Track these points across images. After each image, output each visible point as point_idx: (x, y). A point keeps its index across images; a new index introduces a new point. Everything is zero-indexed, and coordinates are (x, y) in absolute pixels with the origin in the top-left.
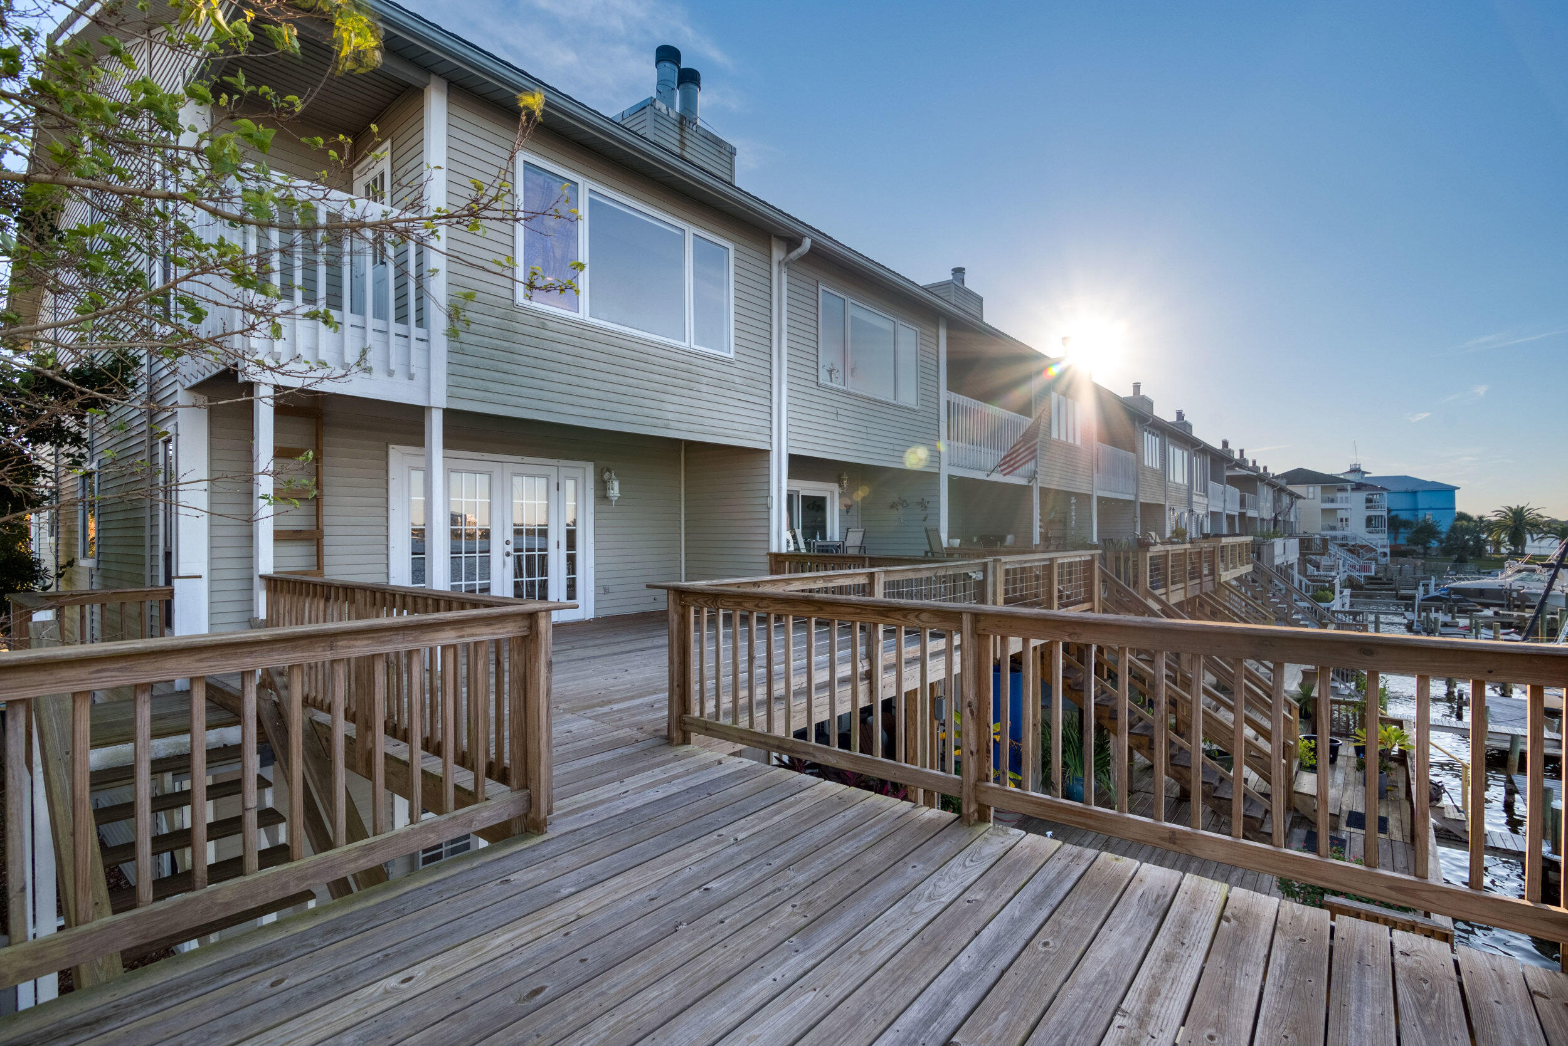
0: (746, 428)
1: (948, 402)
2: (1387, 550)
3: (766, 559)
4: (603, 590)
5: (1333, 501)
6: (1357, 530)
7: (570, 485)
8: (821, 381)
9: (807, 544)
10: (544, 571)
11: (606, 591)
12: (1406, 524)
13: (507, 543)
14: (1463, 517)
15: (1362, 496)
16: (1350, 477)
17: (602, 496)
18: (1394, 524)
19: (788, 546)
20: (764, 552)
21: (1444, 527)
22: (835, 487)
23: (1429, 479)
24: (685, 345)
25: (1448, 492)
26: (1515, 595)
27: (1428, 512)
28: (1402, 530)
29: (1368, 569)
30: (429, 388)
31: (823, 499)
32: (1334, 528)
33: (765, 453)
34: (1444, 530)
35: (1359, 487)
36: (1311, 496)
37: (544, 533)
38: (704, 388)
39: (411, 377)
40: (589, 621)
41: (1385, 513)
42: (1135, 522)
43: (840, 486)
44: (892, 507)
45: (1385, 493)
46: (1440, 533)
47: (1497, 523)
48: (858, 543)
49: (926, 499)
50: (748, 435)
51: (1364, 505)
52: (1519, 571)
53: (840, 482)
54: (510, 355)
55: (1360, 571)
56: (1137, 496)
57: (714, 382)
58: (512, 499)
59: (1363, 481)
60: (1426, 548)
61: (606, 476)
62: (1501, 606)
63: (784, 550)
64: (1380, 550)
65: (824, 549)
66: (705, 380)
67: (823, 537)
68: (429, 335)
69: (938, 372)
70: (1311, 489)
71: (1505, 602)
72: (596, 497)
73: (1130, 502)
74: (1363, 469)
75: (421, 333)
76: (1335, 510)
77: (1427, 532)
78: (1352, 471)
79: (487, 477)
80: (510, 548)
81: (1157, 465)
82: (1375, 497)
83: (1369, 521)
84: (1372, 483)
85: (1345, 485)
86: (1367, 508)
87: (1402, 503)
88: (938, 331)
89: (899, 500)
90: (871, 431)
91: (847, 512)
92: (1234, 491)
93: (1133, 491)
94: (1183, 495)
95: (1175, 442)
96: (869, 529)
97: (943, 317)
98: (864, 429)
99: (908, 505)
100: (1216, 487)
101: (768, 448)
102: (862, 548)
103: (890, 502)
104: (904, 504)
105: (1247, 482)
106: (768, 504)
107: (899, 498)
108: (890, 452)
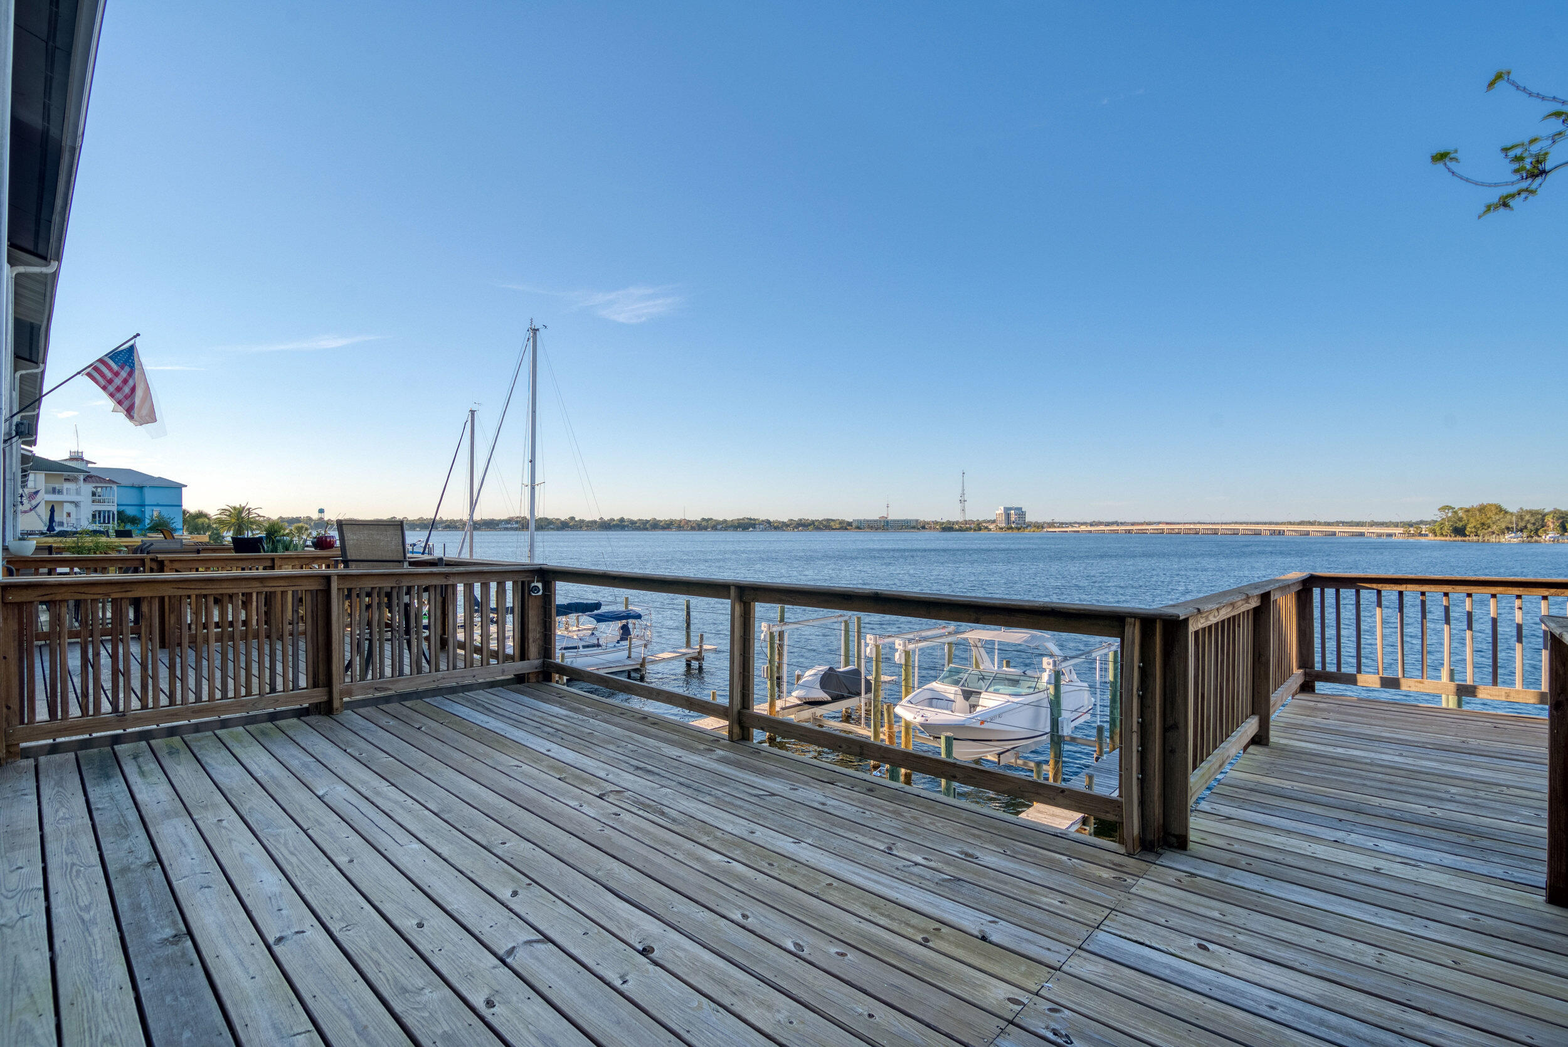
5: (60, 492)
12: (132, 520)
14: (190, 514)
15: (87, 488)
16: (72, 465)
18: (123, 521)
21: (179, 524)
23: (155, 474)
25: (178, 488)
27: (155, 508)
28: (129, 526)
35: (89, 477)
41: (112, 507)
45: (115, 487)
46: (175, 530)
47: (222, 523)
51: (90, 498)
59: (88, 472)
74: (86, 457)
78: (71, 459)
82: (99, 490)
83: (94, 516)
84: (95, 474)
85: (76, 474)
86: (93, 501)
87: (131, 497)
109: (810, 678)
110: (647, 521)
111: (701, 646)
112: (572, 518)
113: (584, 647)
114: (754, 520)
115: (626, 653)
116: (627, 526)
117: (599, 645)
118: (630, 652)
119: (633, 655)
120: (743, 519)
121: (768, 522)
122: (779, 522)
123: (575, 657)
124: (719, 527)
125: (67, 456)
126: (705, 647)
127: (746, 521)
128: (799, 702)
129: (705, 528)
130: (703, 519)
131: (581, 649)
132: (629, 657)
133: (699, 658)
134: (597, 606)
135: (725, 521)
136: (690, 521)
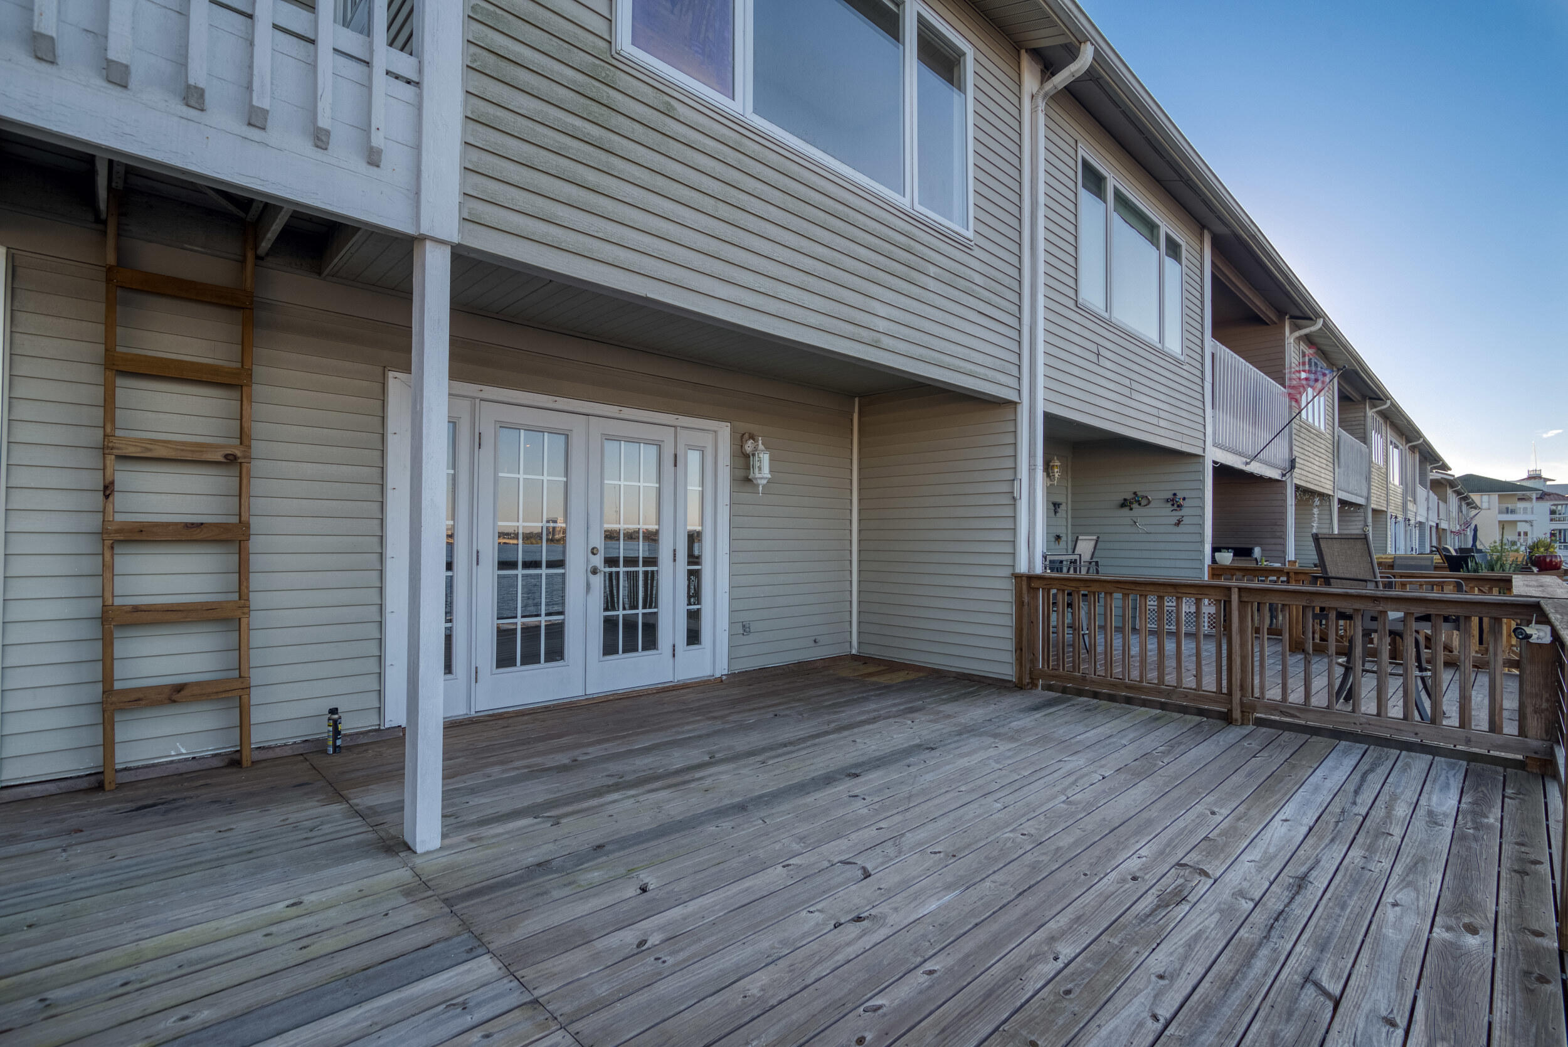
0: (989, 361)
1: (1213, 355)
3: (1010, 584)
4: (742, 629)
5: (1513, 512)
7: (693, 459)
8: (1080, 300)
10: (651, 600)
11: (746, 629)
13: (594, 552)
15: (1547, 505)
16: (1532, 484)
17: (743, 479)
20: (1007, 572)
24: (904, 202)
30: (418, 193)
32: (1513, 543)
33: (1012, 405)
35: (1543, 496)
36: (1485, 505)
37: (652, 537)
38: (932, 284)
39: (373, 158)
40: (720, 680)
43: (1048, 475)
44: (1123, 505)
48: (1089, 556)
49: (1180, 495)
50: (990, 374)
51: (1548, 516)
53: (1048, 469)
54: (603, 156)
56: (1368, 499)
57: (946, 276)
58: (602, 479)
59: (1546, 490)
61: (749, 446)
63: (1039, 569)
66: (932, 270)
68: (420, 71)
69: (1202, 310)
70: (1485, 498)
72: (734, 480)
73: (1360, 505)
74: (1544, 475)
75: (403, 63)
76: (1515, 522)
78: (1530, 478)
79: (563, 437)
80: (598, 561)
81: (1381, 463)
82: (1559, 507)
84: (1554, 492)
85: (1528, 493)
86: (1551, 520)
88: (1202, 250)
89: (1133, 496)
90: (1135, 385)
91: (1056, 512)
92: (1433, 497)
93: (1365, 494)
94: (1399, 501)
95: (1393, 433)
96: (1101, 536)
97: (1208, 229)
98: (1127, 382)
99: (1149, 502)
100: (1422, 492)
101: (1017, 400)
102: (1094, 563)
103: (1120, 498)
104: (1144, 502)
105: (1441, 486)
106: (1013, 492)
107: (1135, 493)
108: (1155, 421)
125: (1525, 476)
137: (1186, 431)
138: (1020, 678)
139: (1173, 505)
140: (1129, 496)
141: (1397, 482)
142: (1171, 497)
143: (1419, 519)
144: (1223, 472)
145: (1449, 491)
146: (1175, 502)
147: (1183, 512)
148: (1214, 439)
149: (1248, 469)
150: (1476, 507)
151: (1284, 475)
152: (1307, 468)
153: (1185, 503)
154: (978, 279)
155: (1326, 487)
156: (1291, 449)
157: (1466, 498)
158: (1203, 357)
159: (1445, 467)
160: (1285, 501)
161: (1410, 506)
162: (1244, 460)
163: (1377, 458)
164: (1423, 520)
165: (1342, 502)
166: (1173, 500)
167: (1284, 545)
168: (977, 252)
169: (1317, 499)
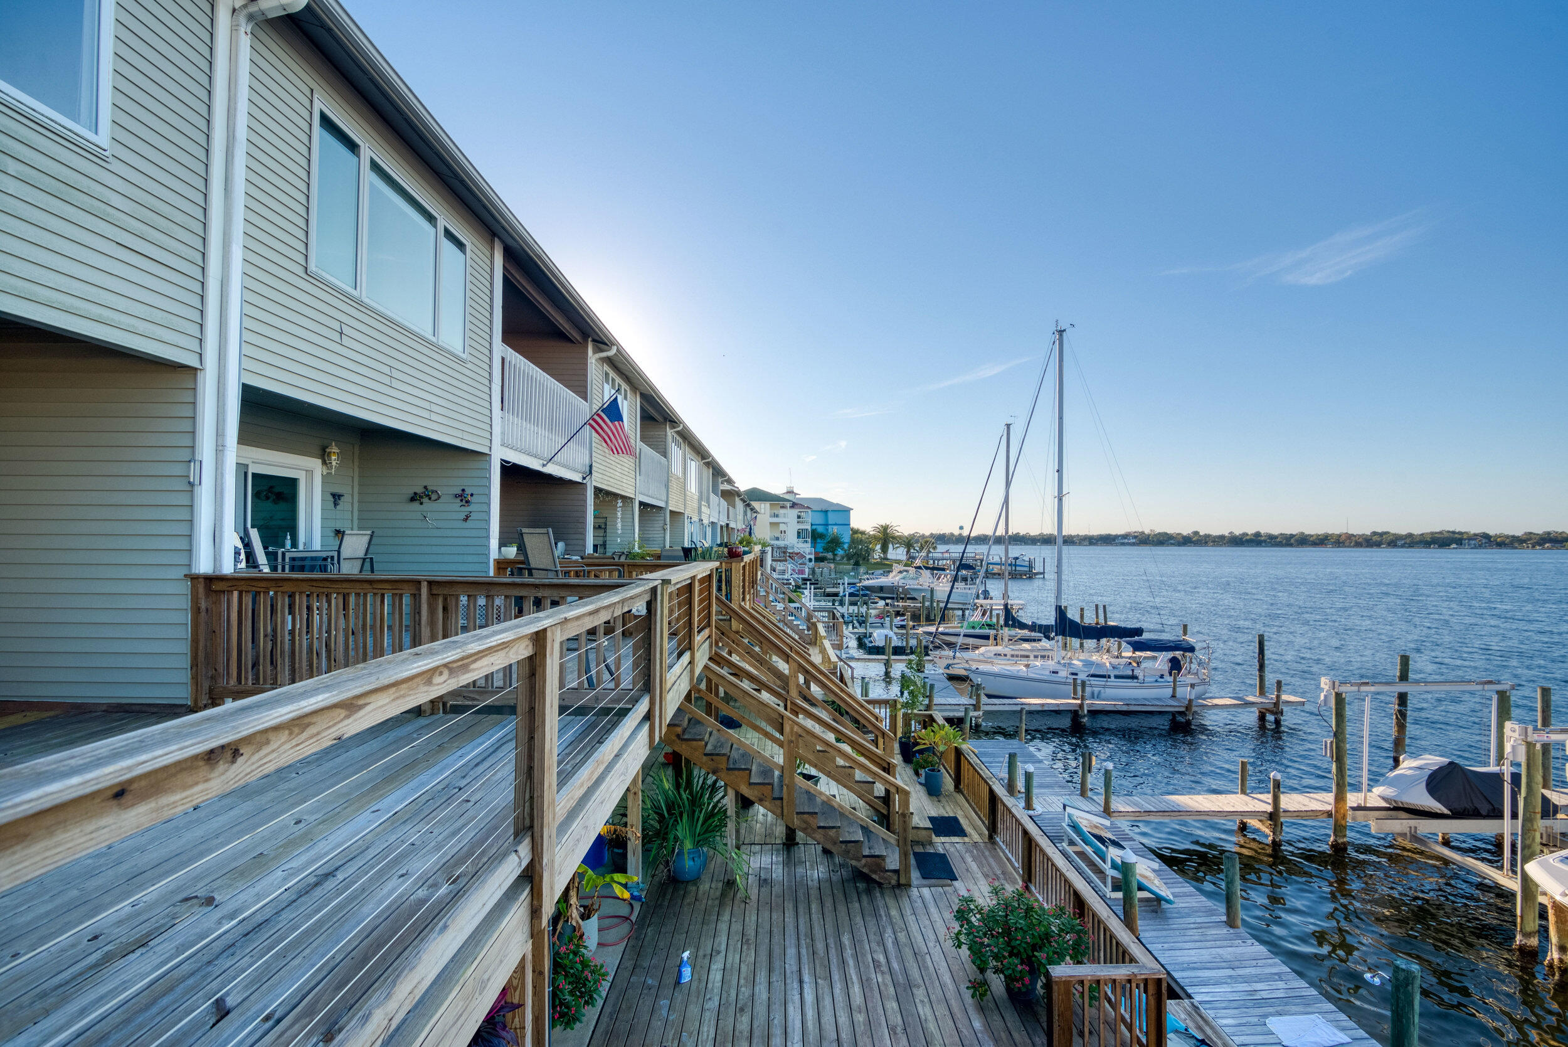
0: (140, 310)
1: (503, 359)
2: (813, 557)
3: (186, 587)
5: (777, 516)
6: (791, 540)
8: (312, 267)
9: (271, 557)
12: (822, 536)
14: (855, 532)
15: (794, 512)
16: (787, 497)
18: (815, 536)
19: (237, 560)
20: (180, 573)
21: (846, 539)
22: (315, 464)
23: (835, 501)
25: (846, 511)
26: (901, 590)
27: (834, 527)
28: (819, 541)
29: (802, 572)
31: (293, 483)
32: (777, 539)
33: (191, 372)
34: (846, 541)
35: (794, 505)
36: (763, 511)
41: (809, 527)
42: (664, 530)
43: (324, 463)
44: (413, 499)
45: (809, 511)
46: (844, 543)
47: (874, 537)
48: (361, 554)
49: (468, 491)
50: (142, 326)
51: (796, 520)
52: (900, 572)
53: (324, 456)
55: (798, 574)
56: (667, 502)
59: (795, 501)
60: (835, 555)
62: (892, 598)
63: (227, 568)
64: (808, 557)
65: (299, 564)
66: (13, 167)
67: (294, 544)
69: (491, 314)
70: (763, 505)
71: (895, 596)
73: (661, 508)
74: (796, 491)
76: (779, 524)
77: (835, 543)
78: (788, 492)
81: (680, 475)
82: (802, 514)
83: (799, 533)
84: (800, 502)
85: (786, 503)
86: (798, 522)
87: (819, 519)
88: (492, 256)
89: (424, 490)
90: (395, 374)
91: (336, 504)
92: (724, 503)
93: (664, 498)
94: (696, 505)
95: (691, 451)
96: (378, 532)
97: (499, 238)
98: (386, 370)
99: (439, 497)
100: (714, 499)
101: (197, 365)
102: (367, 561)
103: (410, 492)
104: (434, 497)
105: (730, 495)
106: (188, 477)
107: (425, 487)
108: (426, 414)
109: (1409, 772)
110: (1292, 536)
111: (1278, 697)
112: (1196, 533)
113: (1116, 677)
114: (1460, 533)
115: (1170, 691)
116: (1265, 541)
117: (1134, 677)
118: (1174, 689)
119: (1178, 695)
120: (1441, 533)
121: (1486, 536)
122: (1507, 537)
123: (1104, 687)
124: (1399, 543)
125: (785, 491)
126: (1284, 697)
127: (1446, 535)
128: (1384, 804)
129: (1378, 545)
130: (1374, 533)
131: (1113, 679)
132: (1173, 696)
133: (1276, 709)
134: (1139, 632)
135: (1410, 535)
136: (1353, 535)
137: (466, 428)
138: (196, 701)
139: (462, 500)
140: (420, 490)
141: (693, 490)
142: (460, 492)
143: (712, 520)
144: (512, 473)
145: (737, 499)
146: (463, 497)
147: (471, 508)
148: (503, 440)
149: (546, 470)
150: (756, 512)
151: (584, 478)
152: (608, 474)
153: (473, 499)
154: (116, 201)
155: (628, 492)
156: (591, 457)
157: (748, 505)
158: (491, 359)
159: (730, 481)
160: (585, 501)
161: (704, 509)
162: (541, 462)
163: (677, 469)
164: (715, 521)
165: (641, 503)
166: (461, 496)
167: (584, 540)
168: (116, 166)
169: (620, 501)
